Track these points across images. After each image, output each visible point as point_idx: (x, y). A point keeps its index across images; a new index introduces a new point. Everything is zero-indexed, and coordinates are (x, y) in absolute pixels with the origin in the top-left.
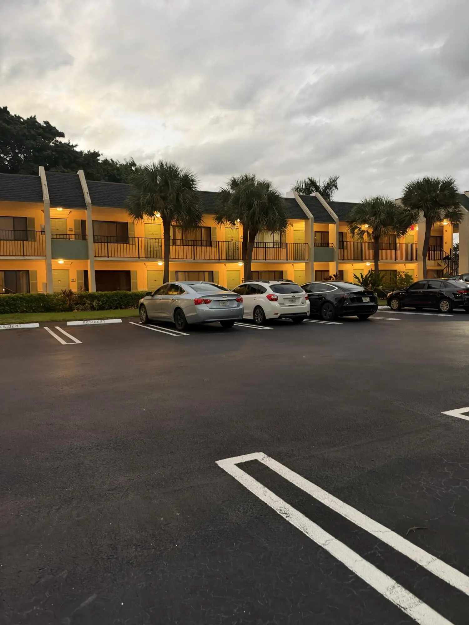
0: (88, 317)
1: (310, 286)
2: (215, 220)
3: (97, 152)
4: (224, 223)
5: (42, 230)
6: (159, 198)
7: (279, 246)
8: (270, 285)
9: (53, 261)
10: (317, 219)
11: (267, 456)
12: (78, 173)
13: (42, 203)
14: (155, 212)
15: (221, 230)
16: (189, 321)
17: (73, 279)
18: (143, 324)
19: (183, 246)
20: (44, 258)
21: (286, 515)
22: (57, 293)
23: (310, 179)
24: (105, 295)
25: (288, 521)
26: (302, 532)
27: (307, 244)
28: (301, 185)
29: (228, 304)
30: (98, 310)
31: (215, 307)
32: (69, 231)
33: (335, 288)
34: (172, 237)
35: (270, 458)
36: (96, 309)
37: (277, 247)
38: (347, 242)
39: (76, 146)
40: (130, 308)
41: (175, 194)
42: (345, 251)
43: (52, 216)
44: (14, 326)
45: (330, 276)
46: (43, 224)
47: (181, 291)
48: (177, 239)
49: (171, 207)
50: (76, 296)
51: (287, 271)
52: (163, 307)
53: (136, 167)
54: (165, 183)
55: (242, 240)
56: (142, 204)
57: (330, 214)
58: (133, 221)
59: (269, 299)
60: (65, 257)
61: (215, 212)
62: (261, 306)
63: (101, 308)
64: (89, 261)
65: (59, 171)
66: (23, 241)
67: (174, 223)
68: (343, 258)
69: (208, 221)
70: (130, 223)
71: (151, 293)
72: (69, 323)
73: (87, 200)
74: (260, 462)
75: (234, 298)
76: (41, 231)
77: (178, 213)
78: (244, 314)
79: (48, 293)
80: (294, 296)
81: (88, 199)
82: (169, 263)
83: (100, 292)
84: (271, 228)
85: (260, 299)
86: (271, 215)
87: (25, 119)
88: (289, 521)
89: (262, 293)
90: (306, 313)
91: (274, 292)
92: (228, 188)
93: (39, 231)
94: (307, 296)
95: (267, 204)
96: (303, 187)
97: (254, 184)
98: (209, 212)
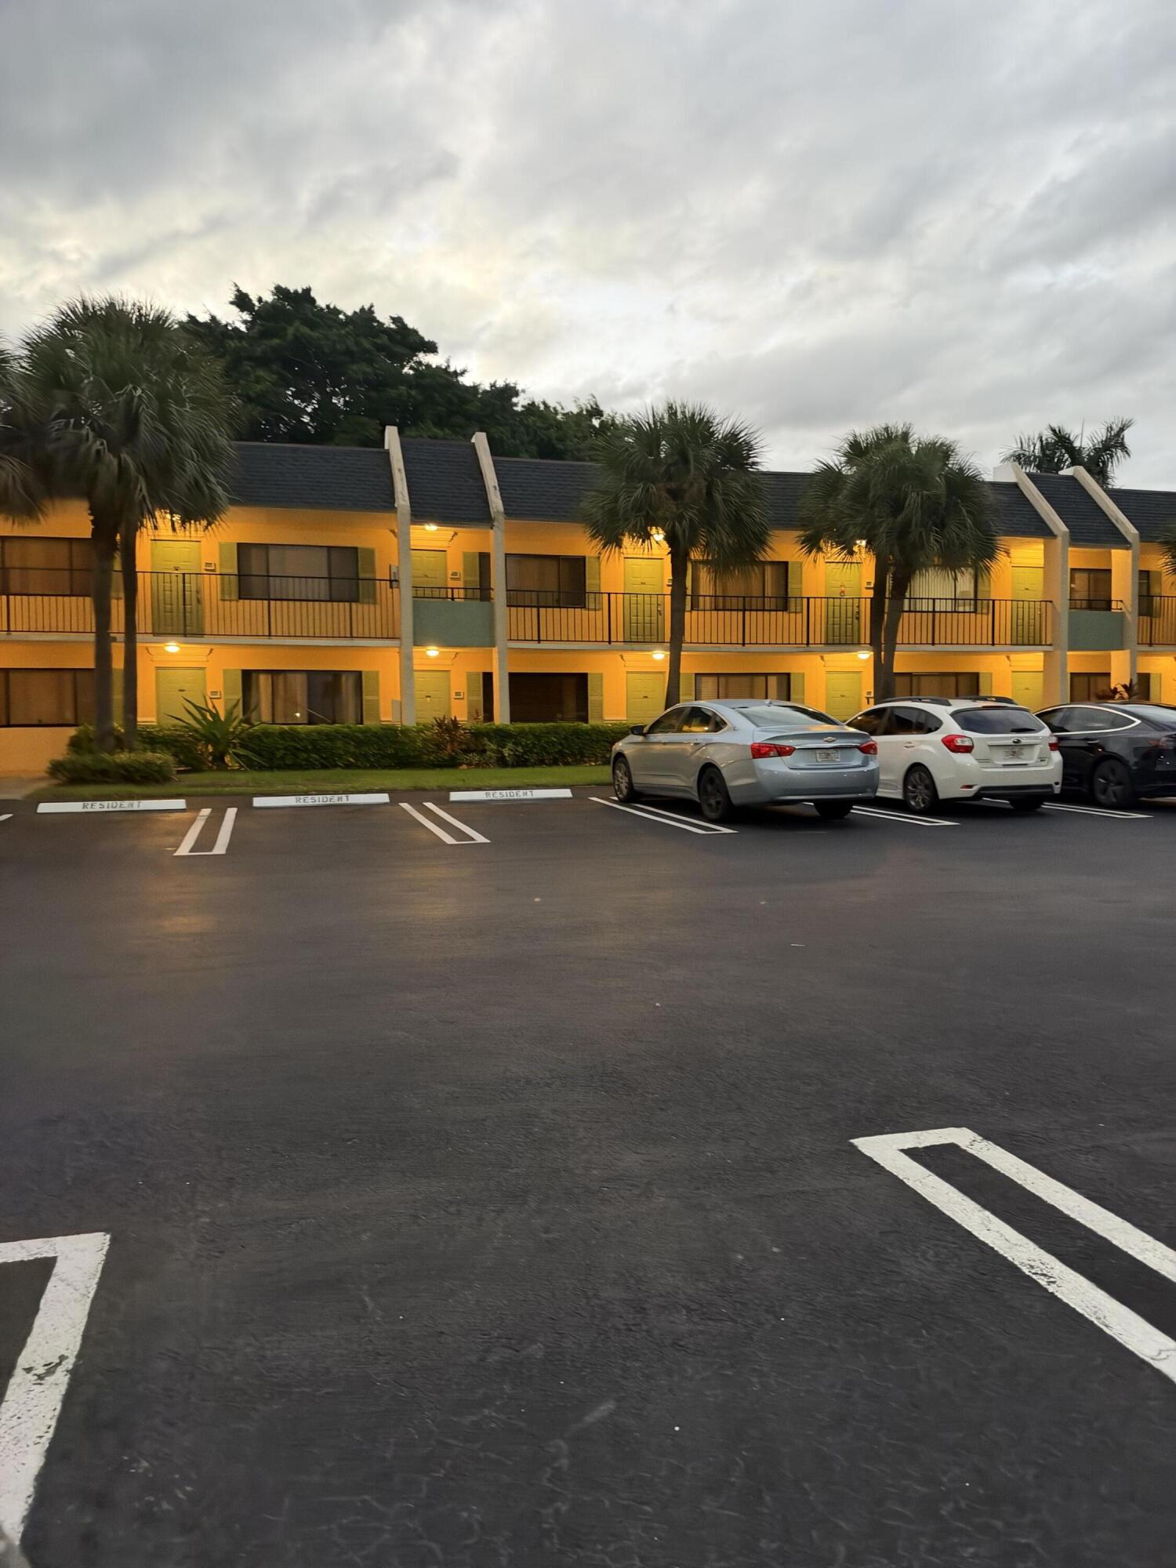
0: (494, 782)
1: (1060, 715)
2: (802, 543)
3: (512, 385)
4: (823, 552)
5: (393, 578)
6: (664, 494)
7: (972, 607)
8: (951, 709)
9: (416, 649)
10: (1077, 537)
11: (981, 1138)
12: (473, 440)
13: (393, 515)
14: (654, 528)
15: (815, 567)
16: (736, 799)
17: (457, 694)
18: (621, 802)
19: (716, 612)
20: (396, 642)
21: (1046, 1280)
22: (424, 725)
23: (1054, 431)
24: (532, 732)
25: (1052, 1293)
26: (1092, 1322)
27: (1051, 602)
28: (1029, 446)
29: (838, 757)
30: (513, 766)
31: (802, 765)
32: (452, 578)
33: (1134, 722)
34: (689, 592)
35: (990, 1142)
36: (510, 763)
37: (967, 609)
38: (1161, 597)
39: (463, 373)
40: (585, 762)
41: (704, 484)
42: (1156, 621)
43: (414, 543)
44: (335, 799)
45: (1112, 688)
46: (395, 564)
47: (718, 725)
48: (702, 593)
49: (691, 514)
50: (465, 733)
51: (991, 674)
52: (671, 762)
53: (603, 418)
54: (681, 456)
55: (871, 593)
56: (622, 511)
57: (1114, 521)
58: (600, 553)
59: (948, 747)
60: (444, 642)
61: (803, 525)
62: (924, 764)
63: (521, 762)
64: (495, 650)
65: (425, 435)
66: (350, 601)
67: (695, 555)
68: (1151, 641)
69: (784, 547)
70: (590, 557)
71: (642, 727)
72: (455, 796)
73: (494, 505)
74: (965, 1151)
75: (856, 742)
76: (391, 581)
77: (708, 530)
78: (880, 786)
79: (404, 724)
80: (1019, 741)
81: (496, 502)
82: (682, 653)
83: (519, 725)
84: (951, 562)
85: (925, 747)
86: (952, 528)
87: (350, 313)
88: (1056, 1294)
89: (930, 731)
90: (1050, 786)
91: (963, 728)
92: (837, 462)
93: (386, 580)
94: (1054, 740)
95: (943, 501)
96: (1036, 451)
97: (909, 449)
98: (787, 524)
